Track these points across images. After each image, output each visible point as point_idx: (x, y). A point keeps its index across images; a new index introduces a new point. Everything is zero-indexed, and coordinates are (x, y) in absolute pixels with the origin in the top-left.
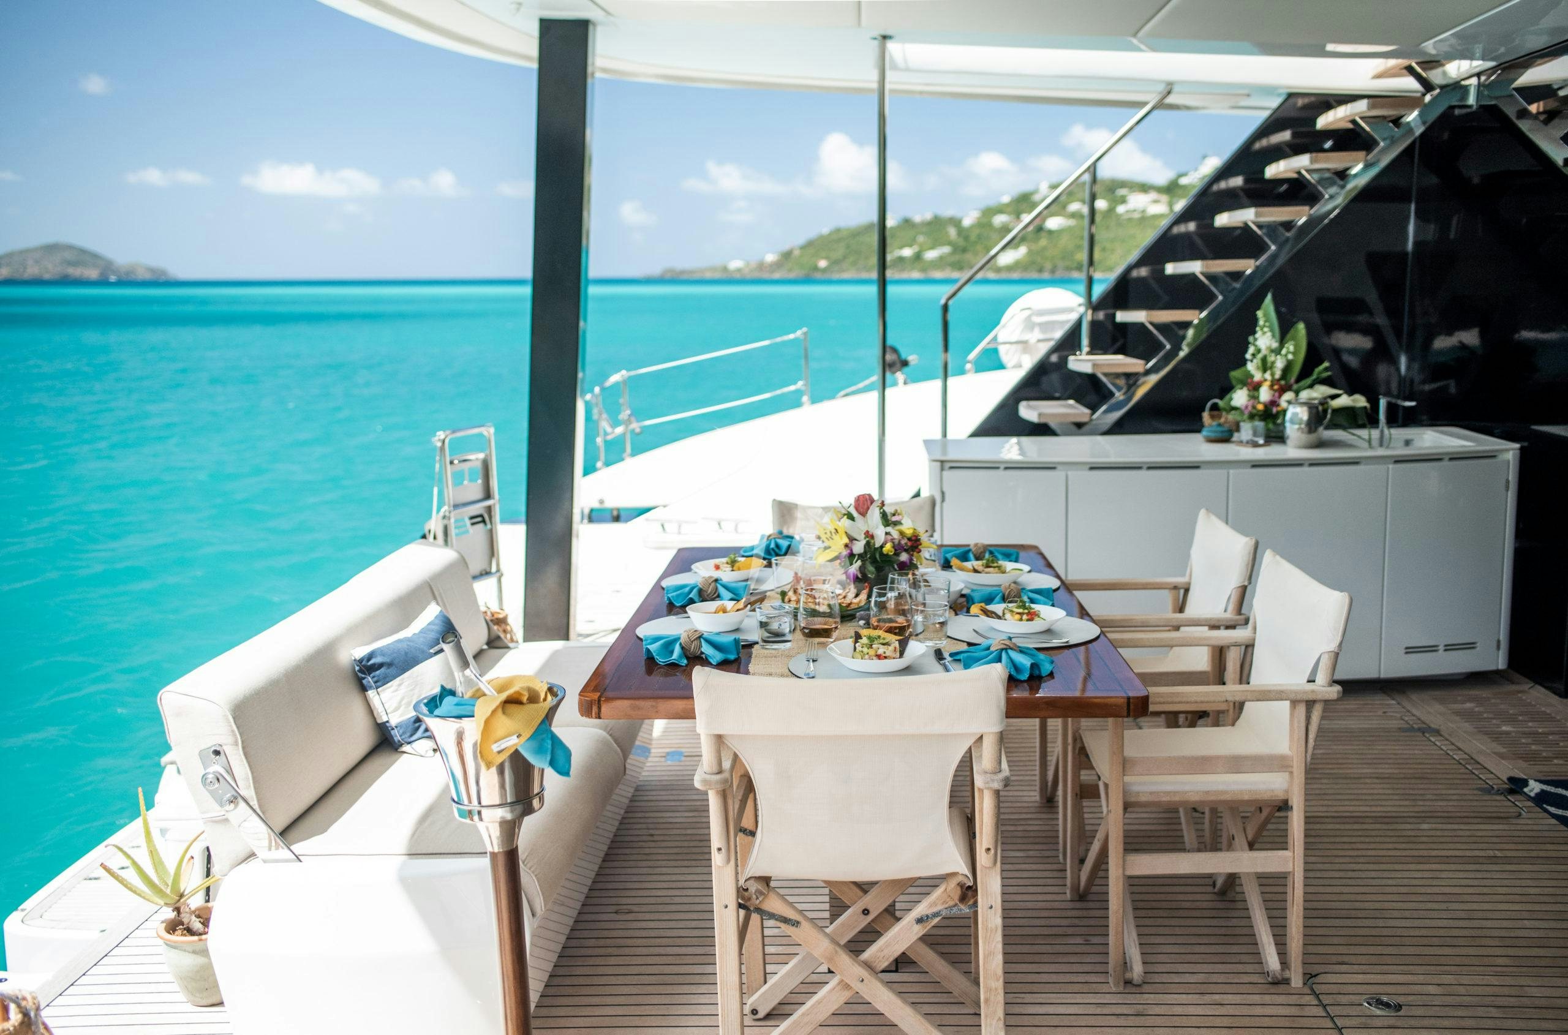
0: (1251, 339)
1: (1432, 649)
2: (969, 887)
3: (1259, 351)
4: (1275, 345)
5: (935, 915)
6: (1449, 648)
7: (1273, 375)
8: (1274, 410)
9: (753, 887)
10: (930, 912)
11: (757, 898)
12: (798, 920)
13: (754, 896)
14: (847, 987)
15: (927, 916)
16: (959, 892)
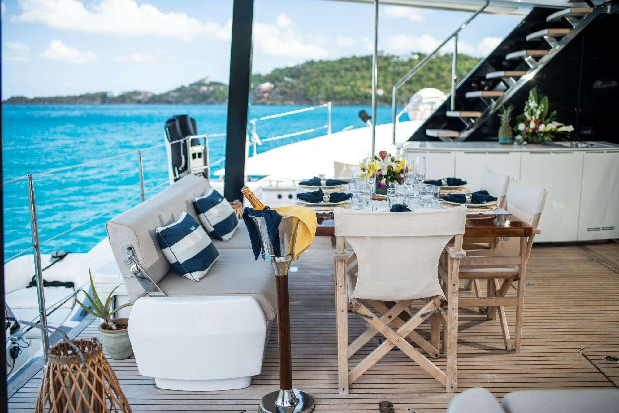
0: (526, 102)
1: (597, 229)
2: (444, 301)
3: (529, 107)
4: (536, 105)
5: (428, 313)
6: (604, 229)
7: (535, 117)
8: (536, 131)
9: (354, 302)
10: (426, 312)
11: (356, 307)
12: (372, 316)
13: (355, 306)
14: (392, 343)
15: (425, 314)
16: (440, 303)
